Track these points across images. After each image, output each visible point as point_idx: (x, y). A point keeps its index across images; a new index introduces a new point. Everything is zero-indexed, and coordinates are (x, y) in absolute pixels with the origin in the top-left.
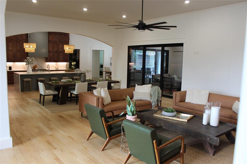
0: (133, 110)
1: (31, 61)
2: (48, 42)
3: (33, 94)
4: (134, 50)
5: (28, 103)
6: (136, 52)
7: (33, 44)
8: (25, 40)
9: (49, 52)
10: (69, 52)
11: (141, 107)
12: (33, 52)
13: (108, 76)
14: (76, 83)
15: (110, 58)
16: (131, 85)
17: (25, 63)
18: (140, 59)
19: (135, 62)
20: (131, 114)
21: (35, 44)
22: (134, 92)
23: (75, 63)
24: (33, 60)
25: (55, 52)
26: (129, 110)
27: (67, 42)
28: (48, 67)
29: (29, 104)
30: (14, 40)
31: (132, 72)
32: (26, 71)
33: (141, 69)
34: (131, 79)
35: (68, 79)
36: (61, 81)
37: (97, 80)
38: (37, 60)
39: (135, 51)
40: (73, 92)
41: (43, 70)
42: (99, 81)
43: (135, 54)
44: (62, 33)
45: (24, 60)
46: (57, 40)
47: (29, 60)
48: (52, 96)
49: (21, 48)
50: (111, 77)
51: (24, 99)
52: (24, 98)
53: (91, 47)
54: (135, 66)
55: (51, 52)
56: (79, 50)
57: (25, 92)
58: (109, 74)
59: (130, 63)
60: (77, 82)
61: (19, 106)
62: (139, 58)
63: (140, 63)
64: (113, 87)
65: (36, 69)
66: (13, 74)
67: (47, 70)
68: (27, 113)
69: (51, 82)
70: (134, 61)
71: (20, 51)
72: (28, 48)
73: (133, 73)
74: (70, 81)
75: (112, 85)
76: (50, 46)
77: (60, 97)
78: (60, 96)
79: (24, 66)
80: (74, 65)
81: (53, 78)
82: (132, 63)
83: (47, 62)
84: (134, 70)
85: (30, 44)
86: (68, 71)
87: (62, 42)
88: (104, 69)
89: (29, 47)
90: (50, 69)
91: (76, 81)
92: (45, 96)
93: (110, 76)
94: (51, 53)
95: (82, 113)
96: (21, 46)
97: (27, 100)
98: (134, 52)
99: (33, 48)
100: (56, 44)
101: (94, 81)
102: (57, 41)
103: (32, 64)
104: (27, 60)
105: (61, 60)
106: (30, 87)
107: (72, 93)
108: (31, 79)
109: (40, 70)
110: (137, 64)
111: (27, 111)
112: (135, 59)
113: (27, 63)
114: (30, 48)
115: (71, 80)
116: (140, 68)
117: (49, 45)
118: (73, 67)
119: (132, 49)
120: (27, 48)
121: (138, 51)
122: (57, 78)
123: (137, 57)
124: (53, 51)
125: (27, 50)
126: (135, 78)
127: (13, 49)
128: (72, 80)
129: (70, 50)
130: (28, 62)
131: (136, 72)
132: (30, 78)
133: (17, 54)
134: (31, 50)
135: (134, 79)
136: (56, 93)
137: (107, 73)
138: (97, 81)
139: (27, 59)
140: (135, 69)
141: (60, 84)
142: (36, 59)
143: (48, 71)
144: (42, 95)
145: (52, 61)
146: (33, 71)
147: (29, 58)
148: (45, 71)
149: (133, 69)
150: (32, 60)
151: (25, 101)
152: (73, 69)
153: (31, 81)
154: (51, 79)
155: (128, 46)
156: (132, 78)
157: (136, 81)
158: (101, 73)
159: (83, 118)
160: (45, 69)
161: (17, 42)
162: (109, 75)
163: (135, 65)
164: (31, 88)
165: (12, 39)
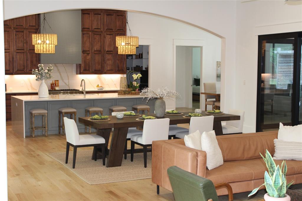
0: (281, 184)
1: (47, 73)
2: (82, 31)
3: (50, 142)
4: (272, 44)
5: (42, 163)
6: (275, 49)
7: (52, 36)
8: (34, 28)
9: (84, 52)
10: (127, 51)
11: (295, 176)
12: (50, 52)
13: (212, 103)
14: (144, 119)
15: (216, 64)
16: (265, 123)
17: (35, 76)
18: (283, 64)
19: (273, 72)
20: (276, 193)
21: (56, 36)
22: (275, 140)
23: (139, 75)
24: (51, 70)
25: (95, 52)
26: (272, 183)
27: (122, 31)
28: (81, 86)
29: (44, 164)
30: (13, 29)
31: (268, 94)
32: (36, 94)
33: (287, 86)
34: (265, 110)
35: (125, 110)
36: (111, 115)
37: (190, 114)
38: (58, 70)
39: (274, 47)
40: (137, 140)
41: (72, 90)
42: (195, 116)
43: (274, 53)
44: (111, 11)
45: (33, 70)
46: (101, 27)
47: (42, 69)
48: (93, 148)
49: (25, 45)
50: (220, 107)
51: (32, 153)
52: (34, 151)
53: (173, 39)
54: (273, 81)
55: (88, 52)
56: (147, 47)
57: (34, 139)
58: (214, 100)
59: (263, 75)
60: (147, 117)
61: (23, 169)
62: (283, 62)
63: (285, 72)
64: (225, 128)
65: (57, 88)
66: (10, 99)
67: (81, 90)
68: (40, 183)
69: (91, 118)
70: (271, 70)
71: (22, 51)
72: (41, 44)
73: (270, 96)
74: (130, 115)
75: (223, 123)
76: (85, 39)
77: (110, 151)
78: (109, 148)
79: (31, 84)
80: (136, 80)
81: (92, 109)
82: (266, 73)
83: (80, 73)
84: (270, 89)
85: (45, 36)
86: (125, 93)
87: (112, 29)
88: (202, 89)
89: (44, 42)
90: (87, 90)
91: (144, 116)
92: (78, 148)
93: (216, 104)
94: (88, 54)
95: (158, 187)
96: (25, 41)
97: (38, 155)
98: (271, 49)
99: (50, 45)
100: (97, 34)
101: (183, 115)
102: (99, 28)
103: (50, 77)
104: (38, 70)
105: (109, 69)
106: (45, 128)
107: (135, 141)
108: (46, 111)
109: (66, 90)
110: (278, 75)
111: (39, 180)
112: (273, 64)
113: (40, 77)
114: (45, 45)
115: (133, 113)
116: (284, 85)
117: (83, 37)
118: (136, 85)
119: (267, 43)
120: (39, 45)
121: (278, 47)
122: (101, 108)
123: (278, 59)
124: (93, 51)
125: (39, 48)
126: (274, 109)
127: (9, 46)
128: (135, 114)
129: (129, 47)
130: (41, 75)
131: (276, 94)
132: (45, 109)
133: (18, 57)
134: (48, 48)
135: (271, 111)
136: (101, 141)
137: (209, 96)
138: (190, 116)
139: (38, 68)
140: (273, 87)
141: (110, 122)
142: (57, 67)
143: (82, 93)
144: (72, 145)
145: (91, 71)
146: (50, 94)
147: (42, 65)
148: (76, 93)
149: (268, 89)
150: (49, 70)
151: (34, 157)
152: (134, 88)
153: (46, 115)
154: (89, 111)
155: (259, 36)
156: (267, 108)
157: (277, 114)
158: (196, 98)
159: (162, 199)
160: (74, 90)
161: (18, 32)
162: (214, 102)
163: (273, 78)
164: (47, 129)
165: (8, 25)
